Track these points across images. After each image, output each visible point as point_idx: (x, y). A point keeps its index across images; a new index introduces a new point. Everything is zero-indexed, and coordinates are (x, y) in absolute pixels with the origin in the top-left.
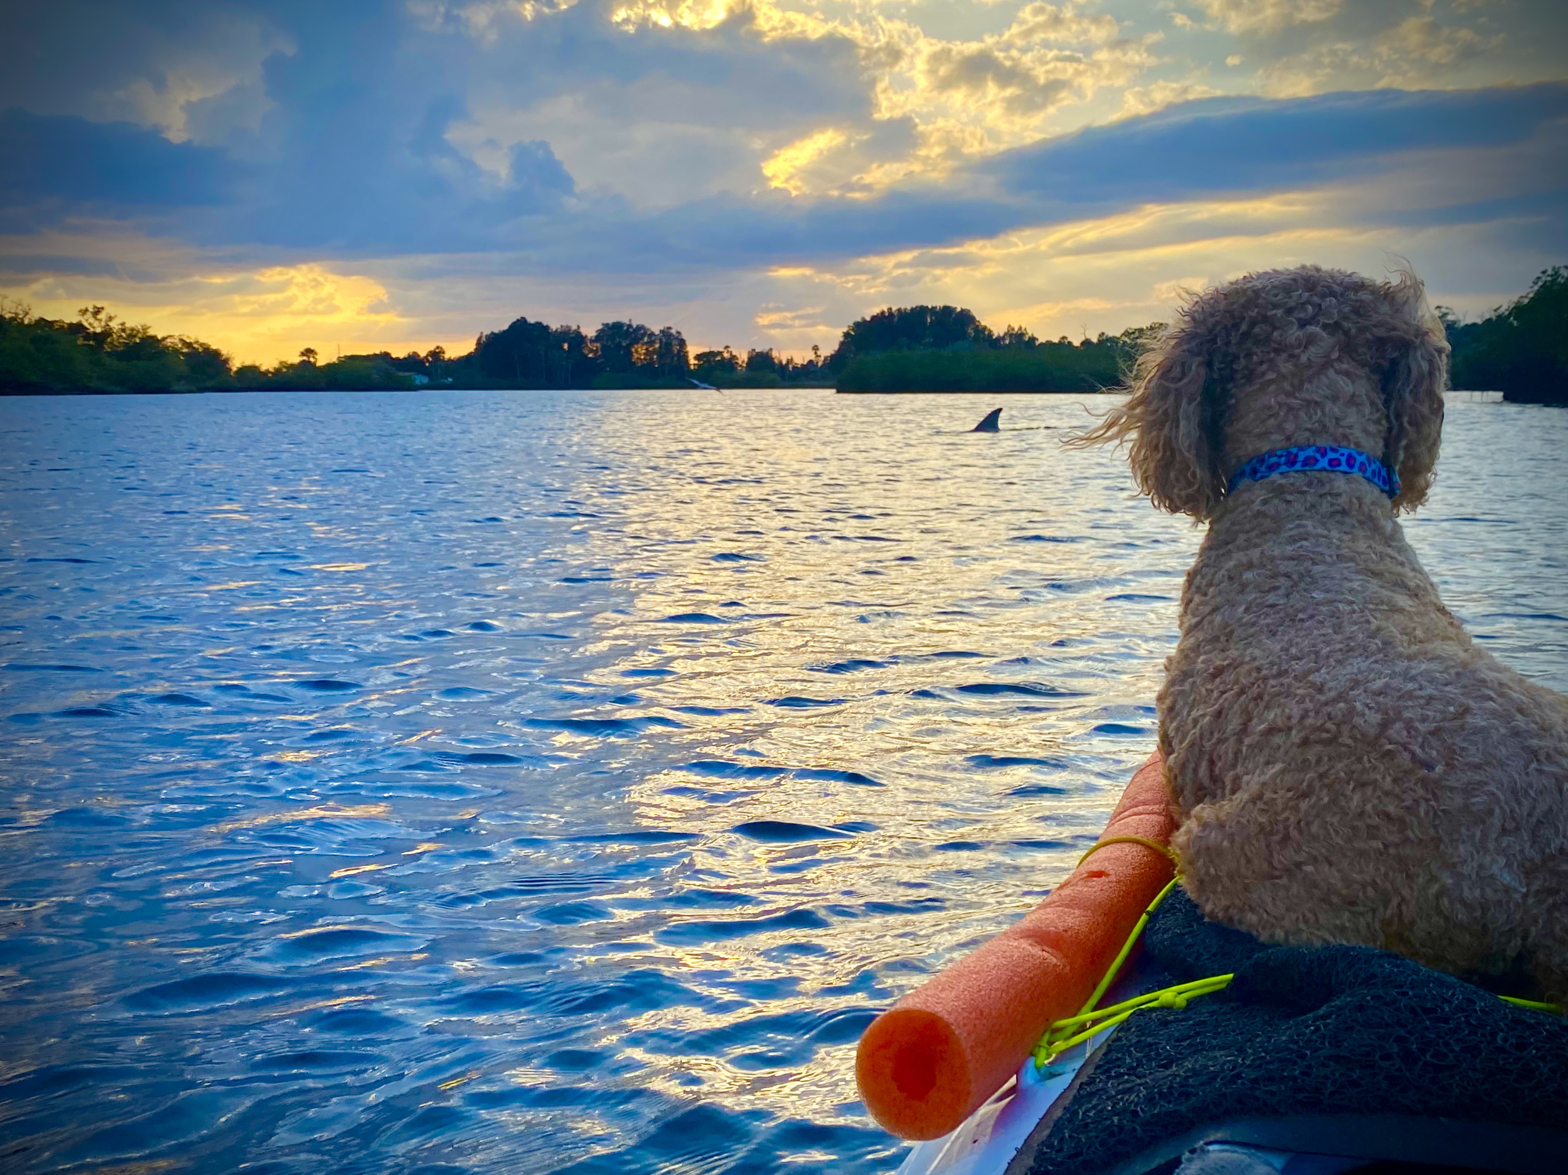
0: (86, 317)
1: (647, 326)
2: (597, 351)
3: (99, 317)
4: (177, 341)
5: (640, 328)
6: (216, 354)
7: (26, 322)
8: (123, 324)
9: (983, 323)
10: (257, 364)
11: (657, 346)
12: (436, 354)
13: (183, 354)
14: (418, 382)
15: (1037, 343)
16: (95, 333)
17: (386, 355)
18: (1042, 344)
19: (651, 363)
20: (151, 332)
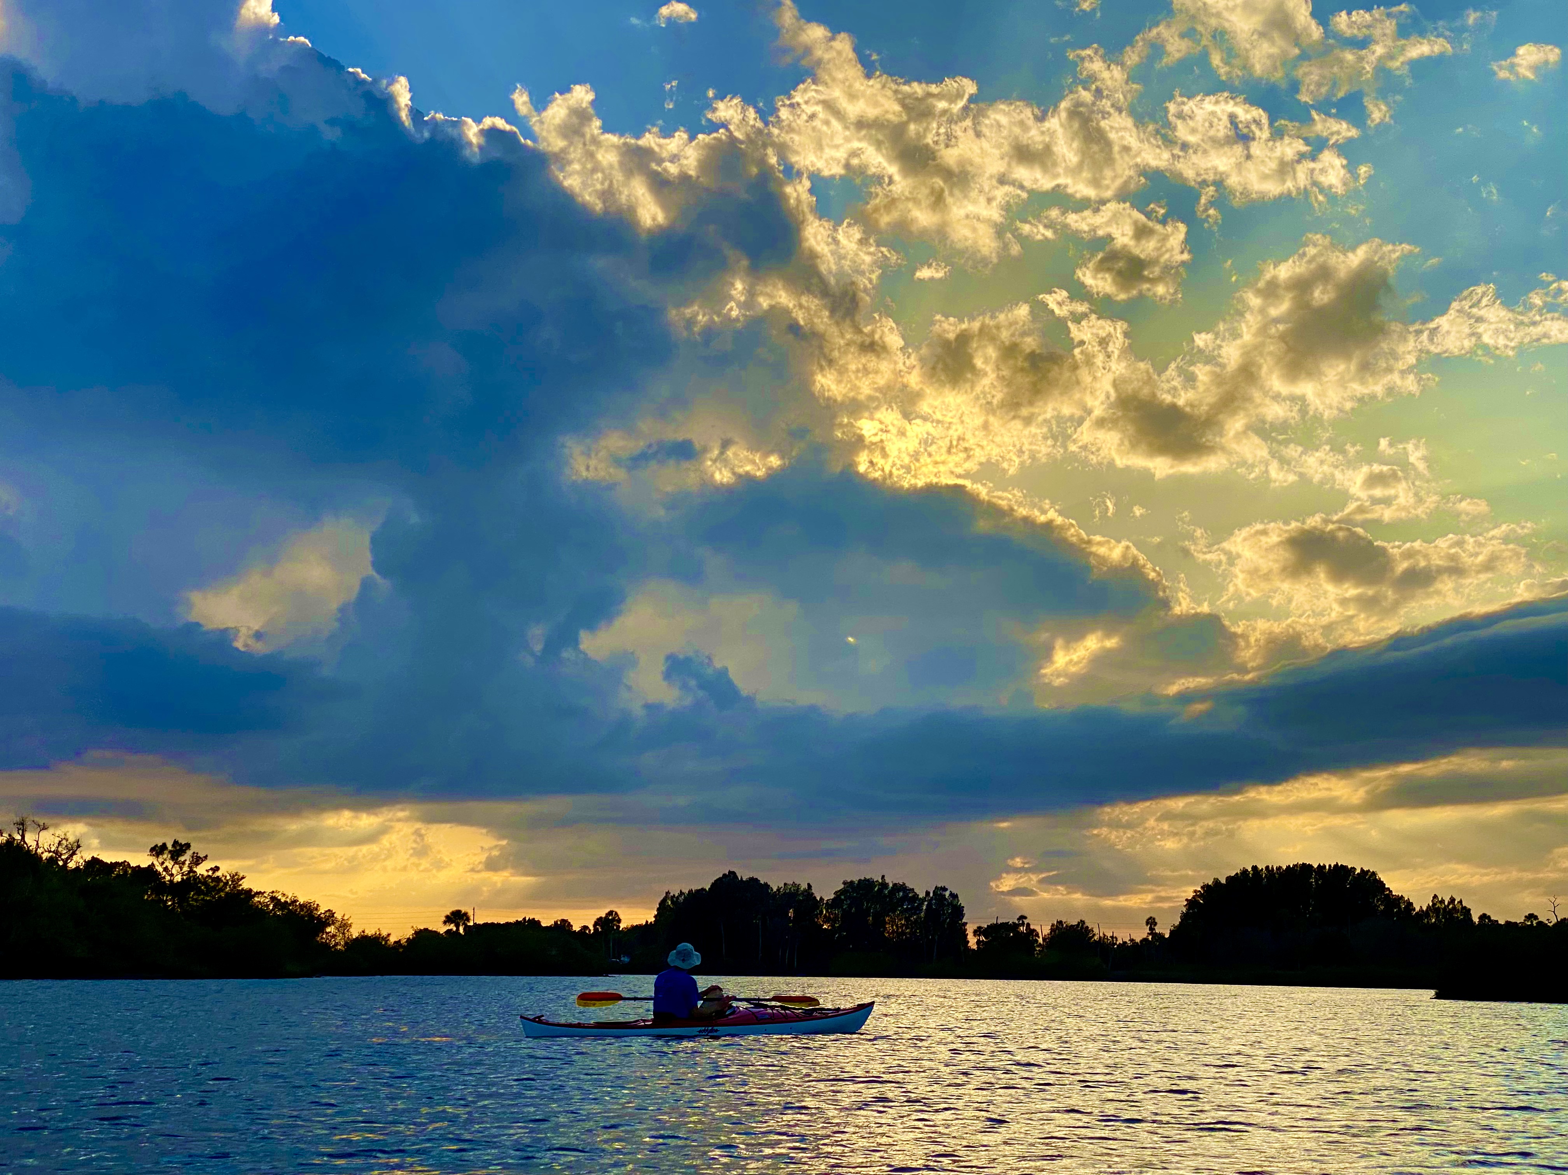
0: (161, 858)
1: (909, 885)
3: (180, 858)
4: (268, 899)
5: (898, 888)
7: (72, 865)
8: (214, 870)
11: (922, 916)
12: (609, 922)
16: (171, 884)
17: (534, 922)
19: (911, 940)
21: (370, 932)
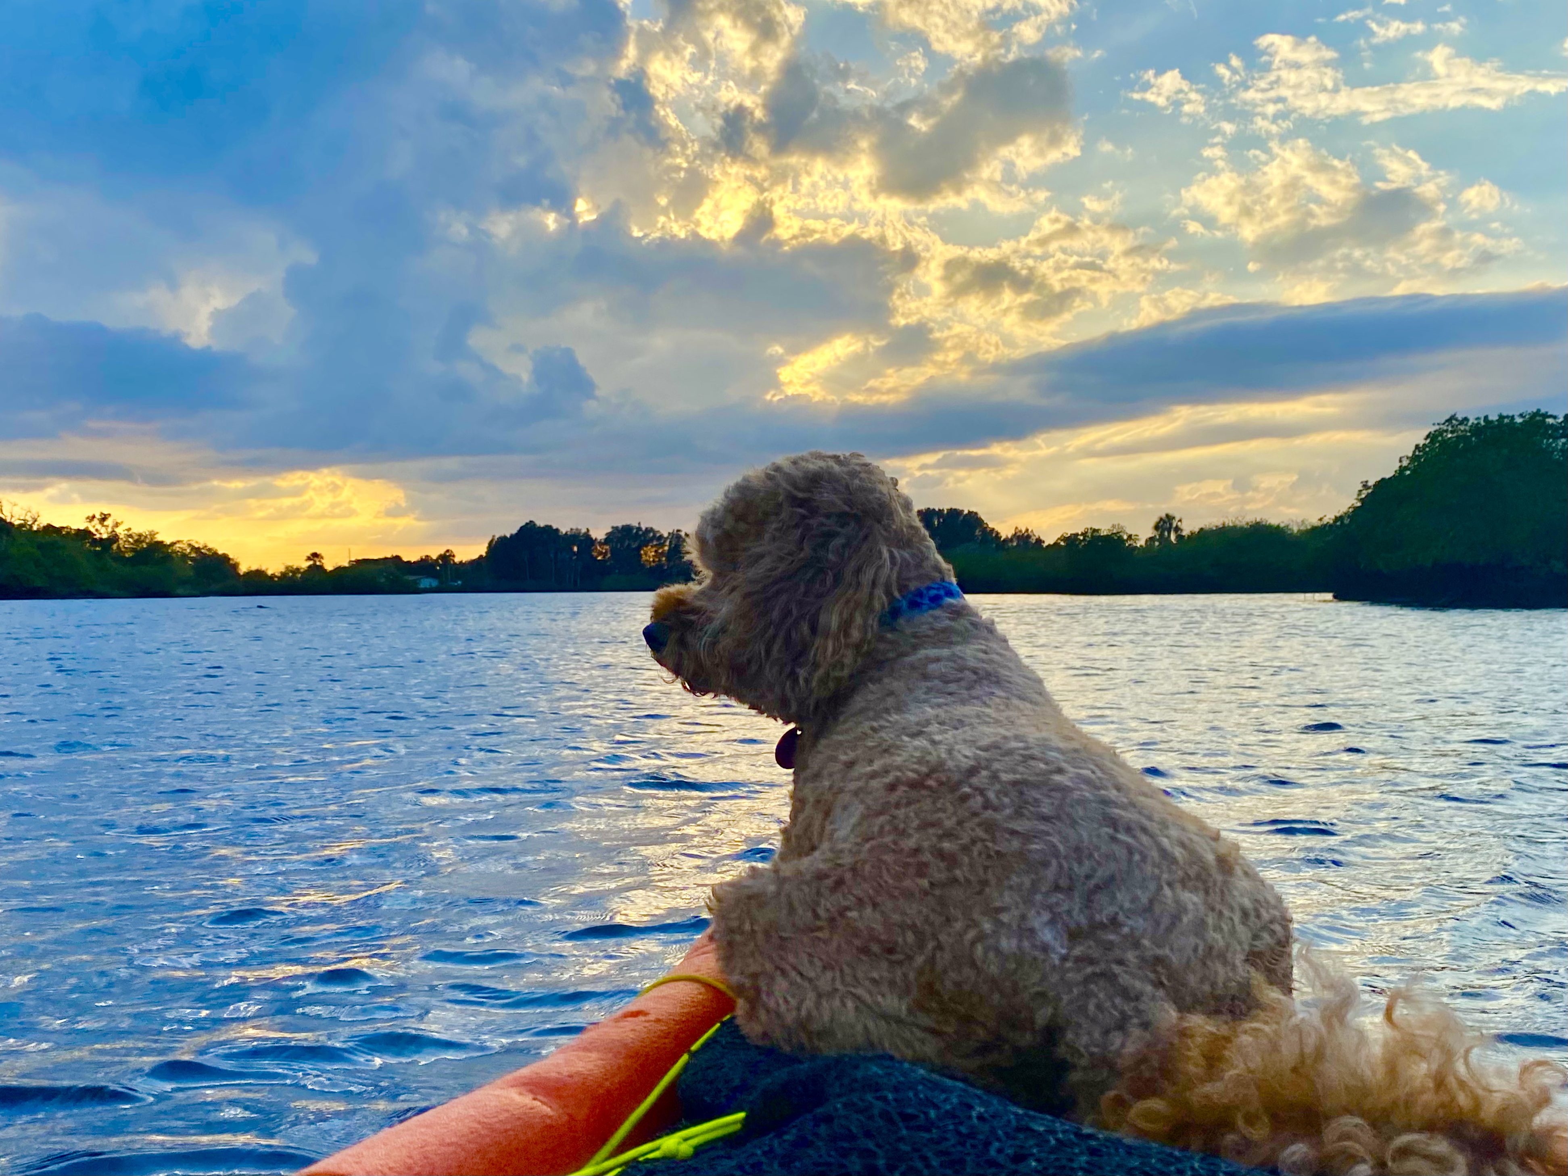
0: (93, 523)
1: (656, 528)
2: (606, 553)
3: (106, 523)
4: (185, 546)
5: (649, 530)
6: (225, 558)
7: (35, 528)
8: (129, 529)
9: (991, 525)
10: (263, 568)
11: (666, 548)
12: (446, 558)
13: (192, 559)
14: (422, 586)
15: (1045, 545)
16: (101, 539)
17: (398, 558)
18: (1049, 546)
19: (660, 566)
20: (159, 538)
21: (254, 568)
